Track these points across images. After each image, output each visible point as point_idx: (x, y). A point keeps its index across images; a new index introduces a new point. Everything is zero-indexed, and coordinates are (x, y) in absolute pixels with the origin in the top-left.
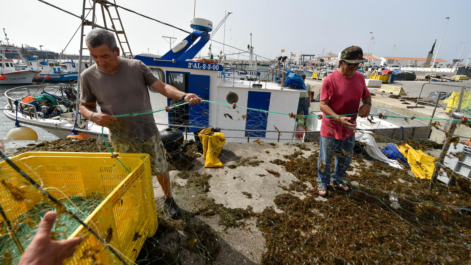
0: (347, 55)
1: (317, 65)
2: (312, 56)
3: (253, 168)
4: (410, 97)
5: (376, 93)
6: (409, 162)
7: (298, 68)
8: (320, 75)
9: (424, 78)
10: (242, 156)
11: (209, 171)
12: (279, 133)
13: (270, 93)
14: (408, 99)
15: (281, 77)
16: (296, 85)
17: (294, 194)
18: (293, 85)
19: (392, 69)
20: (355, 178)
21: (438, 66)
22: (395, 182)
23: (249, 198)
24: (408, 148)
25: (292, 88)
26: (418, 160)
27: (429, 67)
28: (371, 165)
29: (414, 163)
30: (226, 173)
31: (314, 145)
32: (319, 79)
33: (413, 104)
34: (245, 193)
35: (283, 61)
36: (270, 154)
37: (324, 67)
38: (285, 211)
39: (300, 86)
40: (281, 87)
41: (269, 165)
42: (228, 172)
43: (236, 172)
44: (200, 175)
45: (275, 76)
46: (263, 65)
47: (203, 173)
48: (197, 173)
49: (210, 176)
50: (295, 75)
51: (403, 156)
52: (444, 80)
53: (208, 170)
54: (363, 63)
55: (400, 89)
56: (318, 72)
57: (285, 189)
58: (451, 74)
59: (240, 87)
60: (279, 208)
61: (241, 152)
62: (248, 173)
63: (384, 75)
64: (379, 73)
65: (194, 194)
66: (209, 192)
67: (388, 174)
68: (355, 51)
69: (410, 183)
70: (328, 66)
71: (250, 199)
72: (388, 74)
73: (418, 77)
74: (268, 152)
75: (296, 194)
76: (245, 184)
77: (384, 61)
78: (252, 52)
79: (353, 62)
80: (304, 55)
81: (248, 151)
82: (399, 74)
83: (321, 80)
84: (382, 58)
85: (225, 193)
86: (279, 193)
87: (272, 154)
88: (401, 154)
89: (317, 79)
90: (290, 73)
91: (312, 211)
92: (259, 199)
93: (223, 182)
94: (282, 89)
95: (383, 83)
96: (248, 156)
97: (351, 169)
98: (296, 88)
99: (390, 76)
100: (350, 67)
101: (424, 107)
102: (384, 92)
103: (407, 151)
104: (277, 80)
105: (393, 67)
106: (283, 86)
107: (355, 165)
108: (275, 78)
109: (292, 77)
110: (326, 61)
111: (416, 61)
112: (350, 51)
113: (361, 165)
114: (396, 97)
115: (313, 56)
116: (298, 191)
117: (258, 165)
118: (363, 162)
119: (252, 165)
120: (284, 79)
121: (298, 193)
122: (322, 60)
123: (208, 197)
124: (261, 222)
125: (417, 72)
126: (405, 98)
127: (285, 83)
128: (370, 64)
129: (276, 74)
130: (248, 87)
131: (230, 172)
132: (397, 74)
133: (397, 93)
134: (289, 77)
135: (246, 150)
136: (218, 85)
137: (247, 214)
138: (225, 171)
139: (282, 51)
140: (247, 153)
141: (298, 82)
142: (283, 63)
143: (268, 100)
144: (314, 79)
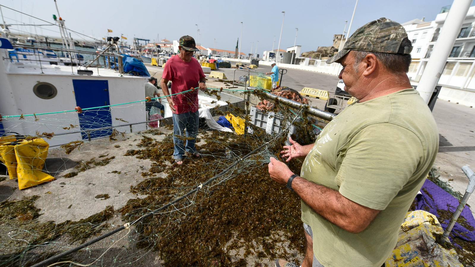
0: (184, 42)
1: (154, 51)
2: (147, 40)
3: (103, 167)
4: (230, 80)
5: (208, 78)
6: (233, 126)
7: (134, 53)
8: (159, 62)
9: (235, 66)
10: (83, 159)
11: (29, 193)
12: (131, 125)
13: (107, 81)
14: (228, 82)
15: (117, 62)
16: (138, 71)
17: (156, 176)
18: (134, 72)
19: (216, 58)
20: (203, 147)
21: (242, 58)
22: (228, 141)
23: (105, 199)
24: (232, 116)
25: (133, 75)
26: (238, 123)
27: (237, 58)
28: (212, 134)
29: (236, 125)
30: (62, 185)
31: (166, 129)
32: (159, 66)
33: (232, 86)
34: (98, 197)
35: (115, 43)
36: (120, 148)
37: (162, 53)
38: (150, 194)
39: (142, 72)
40: (119, 74)
41: (122, 159)
42: (66, 183)
43: (79, 179)
44: (15, 203)
45: (107, 61)
46: (84, 47)
47: (19, 198)
48: (6, 202)
49: (35, 198)
50: (134, 60)
51: (230, 122)
52: (246, 68)
53: (29, 191)
54: (196, 51)
55: (223, 75)
56: (157, 58)
57: (145, 175)
58: (249, 64)
59: (55, 74)
60: (143, 194)
61: (79, 155)
62: (96, 175)
63: (212, 63)
64: (208, 62)
65: (11, 230)
66: (40, 217)
67: (222, 138)
68: (190, 40)
69: (236, 140)
70: (165, 52)
71: (107, 200)
72: (214, 62)
73: (232, 65)
74: (117, 147)
75: (158, 175)
76: (96, 187)
77: (210, 52)
78: (62, 25)
79: (189, 49)
80: (138, 39)
81: (90, 151)
82: (221, 63)
83: (161, 66)
84: (208, 49)
85: (70, 207)
86: (140, 181)
87: (124, 147)
88: (229, 121)
89: (157, 65)
90: (128, 58)
91: (175, 183)
92: (118, 195)
93: (61, 197)
94: (122, 76)
95: (212, 70)
96: (92, 157)
97: (199, 141)
98: (138, 74)
99: (215, 64)
100: (187, 53)
101: (237, 87)
102: (213, 77)
103: (231, 119)
104: (112, 65)
105: (216, 56)
106: (122, 73)
107: (201, 137)
108: (108, 64)
109: (131, 62)
110: (163, 48)
111: (230, 53)
112: (186, 39)
113: (205, 136)
114: (221, 81)
115: (149, 40)
116: (159, 172)
117: (108, 163)
118: (207, 133)
119: (101, 165)
120: (122, 65)
121: (159, 174)
122: (159, 47)
123: (41, 222)
124: (126, 214)
125: (231, 61)
126: (226, 82)
127: (124, 69)
128: (200, 54)
129: (109, 57)
130: (70, 74)
131: (69, 182)
132: (219, 62)
133: (221, 78)
134: (127, 62)
135: (87, 151)
136: (8, 71)
137: (107, 215)
138: (61, 183)
139: (109, 31)
140: (88, 154)
141: (139, 67)
142: (115, 44)
143: (106, 89)
144: (154, 65)
